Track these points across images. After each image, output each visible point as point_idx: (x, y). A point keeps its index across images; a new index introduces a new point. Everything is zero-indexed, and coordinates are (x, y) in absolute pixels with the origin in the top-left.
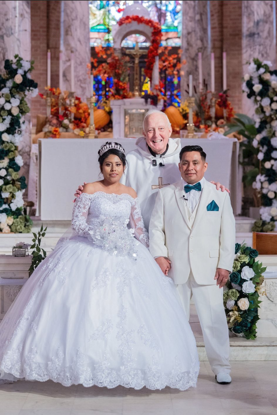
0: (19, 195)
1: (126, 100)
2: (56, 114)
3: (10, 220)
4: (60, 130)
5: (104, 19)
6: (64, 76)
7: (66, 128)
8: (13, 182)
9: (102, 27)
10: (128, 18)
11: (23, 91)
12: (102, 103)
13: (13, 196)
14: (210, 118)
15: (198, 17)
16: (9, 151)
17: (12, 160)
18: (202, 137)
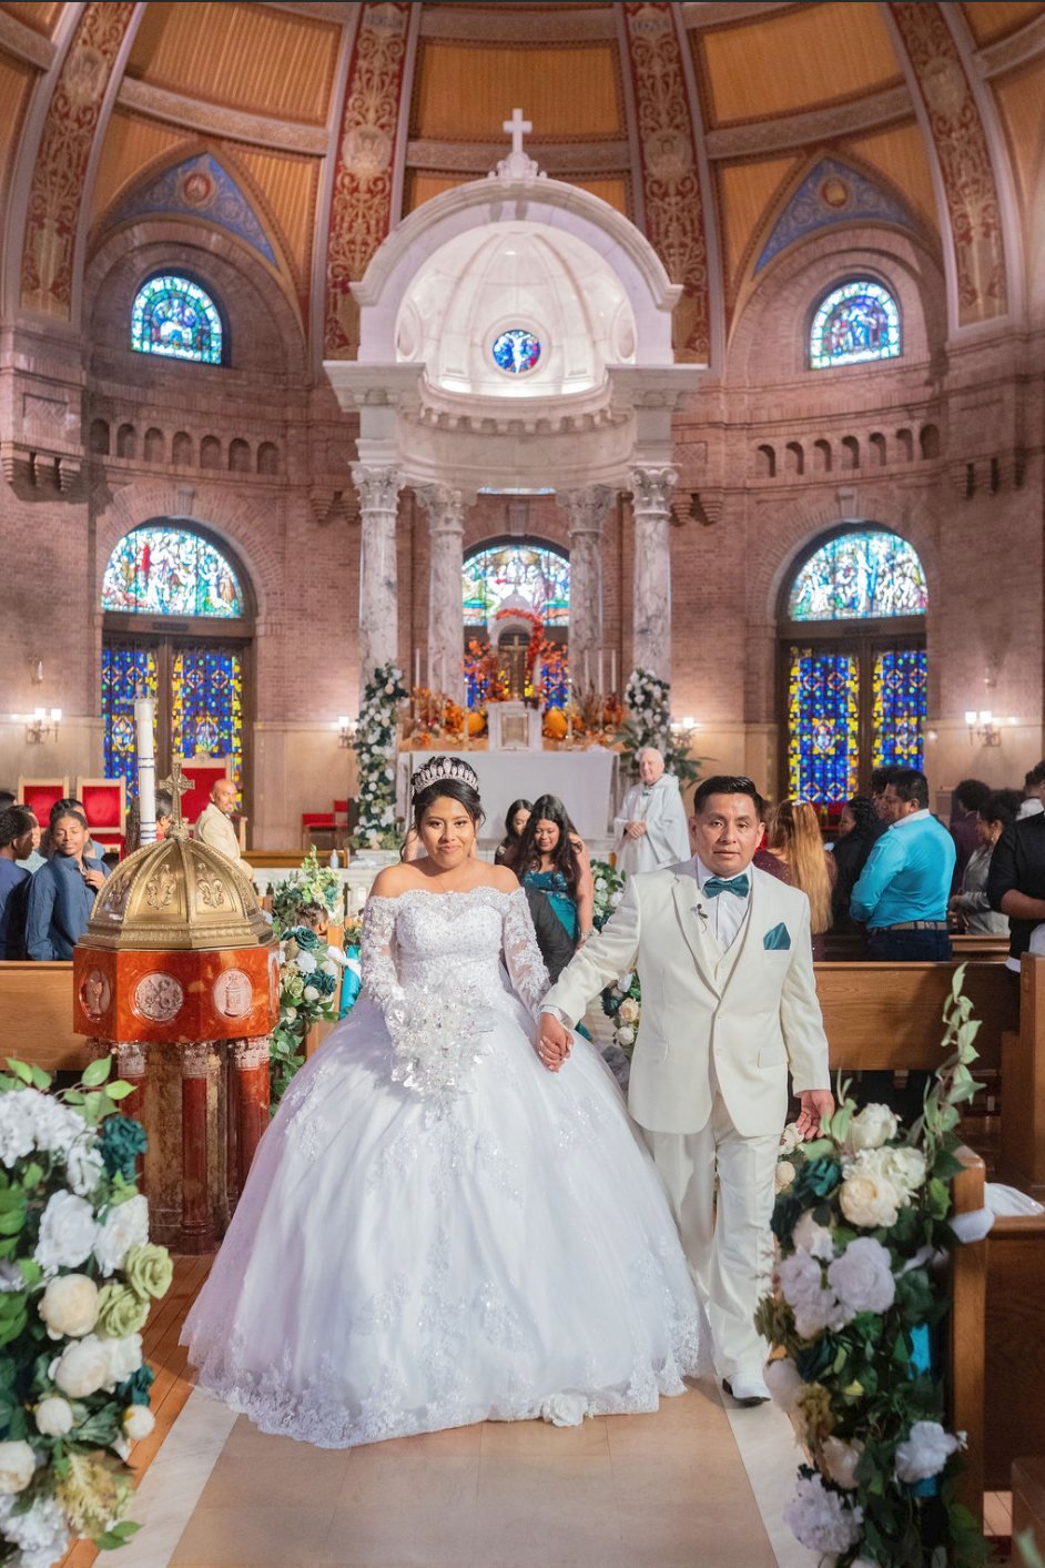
0: (389, 809)
1: (504, 703)
2: (425, 719)
3: (381, 837)
4: (430, 735)
5: (480, 592)
6: (434, 670)
7: (437, 733)
8: (383, 797)
9: (478, 602)
10: (506, 611)
11: (394, 701)
12: (476, 705)
13: (383, 811)
14: (597, 723)
15: (588, 603)
16: (379, 764)
17: (382, 774)
18: (583, 750)
